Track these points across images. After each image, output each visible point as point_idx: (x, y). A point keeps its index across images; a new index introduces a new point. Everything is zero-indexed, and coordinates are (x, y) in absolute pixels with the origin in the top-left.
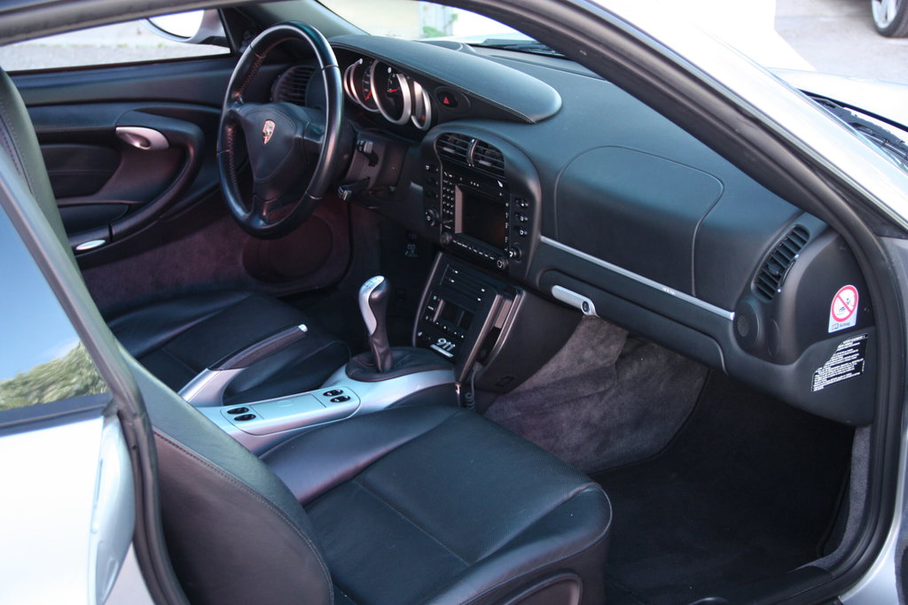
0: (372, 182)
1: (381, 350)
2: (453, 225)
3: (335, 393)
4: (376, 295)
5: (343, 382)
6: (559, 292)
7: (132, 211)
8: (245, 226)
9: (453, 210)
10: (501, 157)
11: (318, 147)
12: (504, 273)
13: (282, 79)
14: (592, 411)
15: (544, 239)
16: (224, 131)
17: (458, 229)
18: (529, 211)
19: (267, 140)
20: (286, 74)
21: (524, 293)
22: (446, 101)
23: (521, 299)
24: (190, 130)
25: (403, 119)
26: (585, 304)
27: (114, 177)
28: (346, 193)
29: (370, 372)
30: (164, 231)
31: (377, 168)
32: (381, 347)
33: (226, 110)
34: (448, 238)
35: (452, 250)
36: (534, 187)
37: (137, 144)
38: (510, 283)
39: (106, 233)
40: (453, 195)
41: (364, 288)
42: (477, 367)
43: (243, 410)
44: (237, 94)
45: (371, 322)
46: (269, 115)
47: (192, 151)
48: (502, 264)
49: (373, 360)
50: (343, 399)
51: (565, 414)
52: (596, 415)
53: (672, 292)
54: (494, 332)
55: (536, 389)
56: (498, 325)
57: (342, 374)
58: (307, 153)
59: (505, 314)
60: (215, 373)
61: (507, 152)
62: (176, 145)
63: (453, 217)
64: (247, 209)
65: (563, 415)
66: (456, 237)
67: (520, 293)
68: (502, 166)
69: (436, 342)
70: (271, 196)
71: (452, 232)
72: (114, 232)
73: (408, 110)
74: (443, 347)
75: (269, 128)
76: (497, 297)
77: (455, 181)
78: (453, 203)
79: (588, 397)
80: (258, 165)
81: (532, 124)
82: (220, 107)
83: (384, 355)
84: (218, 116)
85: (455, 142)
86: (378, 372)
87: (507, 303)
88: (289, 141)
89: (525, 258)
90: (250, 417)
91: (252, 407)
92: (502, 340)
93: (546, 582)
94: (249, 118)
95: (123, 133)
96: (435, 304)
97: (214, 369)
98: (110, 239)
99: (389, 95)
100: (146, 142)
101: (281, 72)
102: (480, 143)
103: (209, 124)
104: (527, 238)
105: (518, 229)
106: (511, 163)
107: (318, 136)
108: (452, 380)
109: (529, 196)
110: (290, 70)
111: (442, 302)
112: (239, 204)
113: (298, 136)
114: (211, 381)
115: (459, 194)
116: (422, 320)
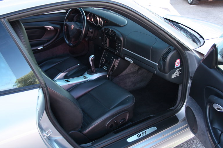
0: (92, 37)
1: (93, 69)
2: (107, 45)
3: (85, 77)
4: (92, 59)
5: (86, 75)
6: (126, 58)
7: (48, 41)
8: (68, 45)
9: (107, 42)
11: (82, 31)
13: (75, 16)
15: (123, 48)
16: (64, 27)
17: (108, 46)
18: (121, 43)
19: (72, 29)
20: (76, 16)
22: (106, 22)
23: (119, 59)
24: (58, 26)
25: (98, 25)
26: (131, 61)
27: (45, 35)
28: (87, 39)
29: (91, 73)
30: (54, 45)
31: (93, 34)
33: (65, 23)
34: (106, 47)
35: (106, 50)
36: (122, 39)
37: (49, 29)
38: (117, 56)
39: (43, 46)
40: (107, 40)
41: (90, 57)
42: (111, 72)
43: (68, 80)
44: (67, 20)
45: (91, 64)
46: (73, 24)
47: (59, 30)
48: (116, 53)
49: (92, 70)
50: (86, 78)
51: (127, 80)
52: (133, 80)
53: (147, 59)
54: (114, 66)
55: (122, 76)
56: (115, 64)
57: (86, 73)
58: (79, 32)
59: (116, 62)
60: (62, 73)
61: (117, 32)
62: (56, 29)
63: (107, 44)
64: (69, 42)
66: (107, 47)
67: (119, 58)
68: (116, 35)
69: (104, 67)
70: (73, 39)
71: (107, 46)
72: (44, 45)
73: (99, 23)
74: (105, 68)
76: (115, 59)
77: (107, 37)
78: (107, 41)
79: (132, 77)
80: (71, 33)
81: (121, 27)
82: (64, 22)
83: (94, 69)
84: (63, 24)
85: (107, 30)
86: (93, 73)
87: (117, 60)
88: (76, 29)
89: (120, 52)
90: (69, 82)
91: (69, 80)
92: (116, 67)
93: (122, 113)
94: (69, 25)
95: (46, 27)
96: (104, 60)
97: (62, 72)
98: (44, 47)
99: (95, 20)
100: (50, 29)
101: (75, 15)
102: (112, 30)
104: (120, 48)
105: (119, 46)
106: (117, 34)
107: (82, 29)
108: (106, 74)
109: (121, 40)
110: (77, 15)
112: (67, 41)
113: (78, 28)
114: (62, 75)
115: (108, 40)
116: (101, 63)
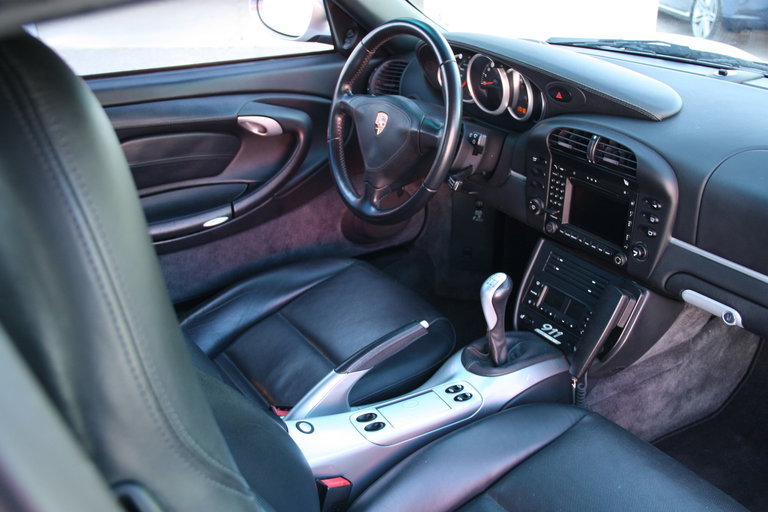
0: (475, 170)
1: (499, 344)
2: (560, 216)
3: (456, 389)
4: (499, 294)
5: (461, 375)
6: (692, 296)
7: (251, 189)
8: (356, 212)
9: (562, 202)
10: (633, 157)
11: (436, 141)
12: (622, 269)
13: (378, 71)
14: (670, 382)
15: (673, 240)
16: (334, 121)
17: (565, 220)
18: (663, 214)
19: (379, 131)
20: (381, 67)
21: (648, 293)
22: (559, 96)
23: (644, 298)
24: (299, 117)
25: (500, 110)
26: (729, 315)
27: (235, 160)
28: (457, 184)
29: (486, 364)
30: (278, 206)
31: (479, 157)
32: (499, 340)
33: (336, 101)
34: (555, 227)
35: (556, 239)
36: (671, 188)
37: (255, 131)
38: (634, 280)
39: (228, 210)
40: (564, 188)
41: (485, 286)
42: (596, 361)
43: (371, 416)
44: (347, 87)
45: (492, 318)
46: (381, 107)
47: (302, 136)
48: (622, 260)
49: (487, 349)
50: (465, 397)
51: (651, 388)
52: (673, 383)
54: (616, 331)
56: (620, 325)
58: (424, 148)
59: (629, 313)
60: (341, 377)
61: (639, 151)
62: (289, 131)
63: (561, 208)
64: (356, 194)
65: (650, 389)
66: (562, 227)
67: (644, 293)
68: (635, 166)
69: (540, 327)
70: (382, 184)
71: (558, 222)
72: (235, 209)
73: (505, 103)
74: (549, 333)
75: (382, 121)
76: (623, 297)
77: (567, 174)
78: (563, 195)
79: (669, 370)
80: (370, 154)
81: (657, 121)
82: (331, 98)
83: (501, 347)
84: (329, 106)
85: (568, 136)
86: (495, 365)
87: (632, 301)
88: (404, 133)
89: (651, 257)
90: (379, 426)
91: (381, 412)
92: (624, 339)
94: (361, 110)
95: (244, 122)
96: (539, 290)
97: (339, 371)
98: (233, 215)
99: (483, 87)
100: (264, 130)
101: (377, 65)
102: (603, 140)
103: (319, 114)
104: (657, 240)
105: (645, 229)
106: (644, 163)
107: (436, 131)
108: (566, 372)
109: (664, 197)
110: (385, 64)
111: (546, 288)
112: (350, 190)
113: (415, 129)
114: (336, 384)
115: (569, 187)
116: (524, 303)
